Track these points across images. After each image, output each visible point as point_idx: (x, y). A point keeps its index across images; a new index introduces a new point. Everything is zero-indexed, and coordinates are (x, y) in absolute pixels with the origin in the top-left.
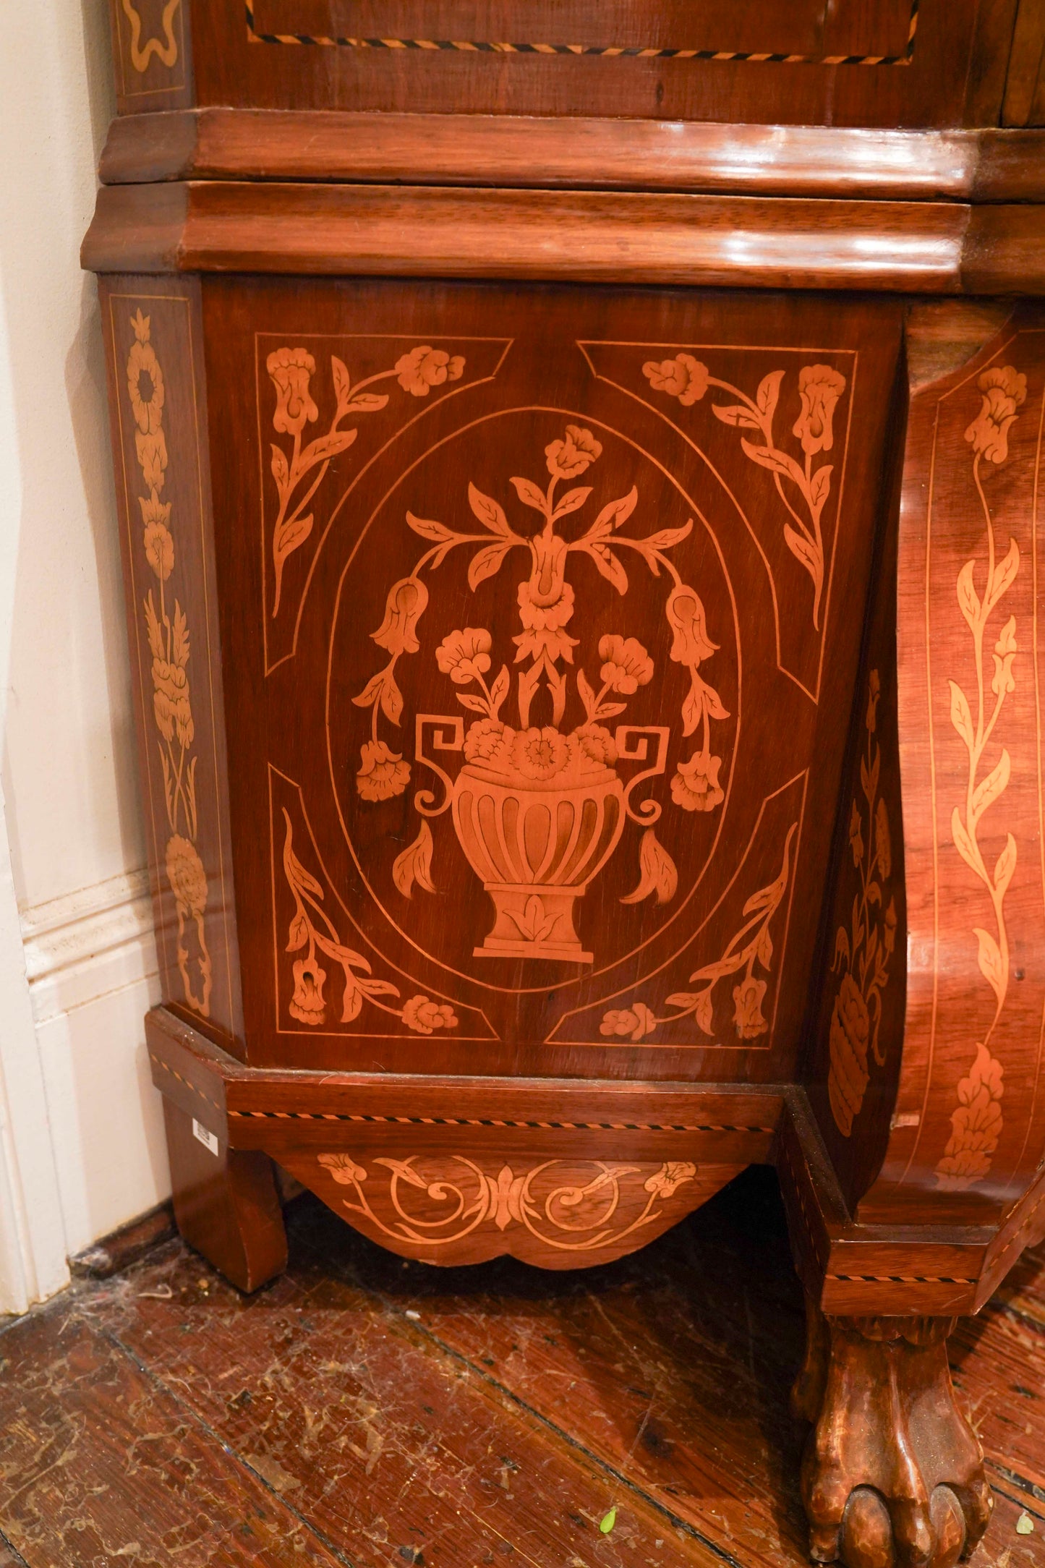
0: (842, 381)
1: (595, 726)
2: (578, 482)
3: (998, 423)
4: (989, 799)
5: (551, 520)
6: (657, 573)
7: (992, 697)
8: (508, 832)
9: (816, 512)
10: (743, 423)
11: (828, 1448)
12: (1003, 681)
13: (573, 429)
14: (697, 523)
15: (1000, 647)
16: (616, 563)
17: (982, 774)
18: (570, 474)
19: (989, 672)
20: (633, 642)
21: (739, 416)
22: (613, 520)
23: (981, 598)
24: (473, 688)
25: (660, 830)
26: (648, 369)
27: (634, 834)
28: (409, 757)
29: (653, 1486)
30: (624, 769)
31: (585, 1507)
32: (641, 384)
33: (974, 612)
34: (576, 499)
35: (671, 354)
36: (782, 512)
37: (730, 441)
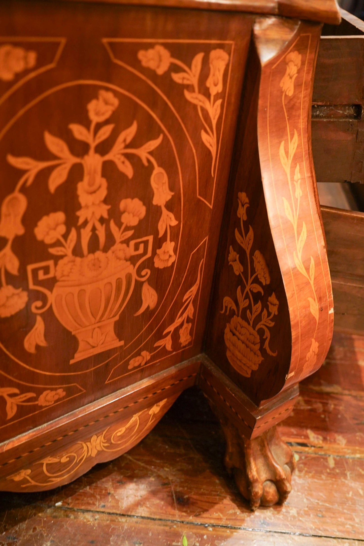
0: (227, 57)
1: (120, 245)
2: (107, 122)
3: (291, 78)
4: (303, 244)
5: (93, 145)
7: (296, 201)
8: (82, 306)
9: (214, 122)
10: (186, 82)
13: (101, 92)
14: (165, 136)
16: (127, 163)
17: (299, 234)
18: (101, 119)
19: (294, 191)
20: (136, 201)
21: (184, 78)
24: (58, 244)
26: (141, 55)
27: (139, 285)
28: (26, 288)
29: (191, 518)
30: (133, 260)
31: (174, 541)
32: (136, 63)
34: (105, 132)
35: (151, 46)
36: (201, 124)
37: (179, 92)
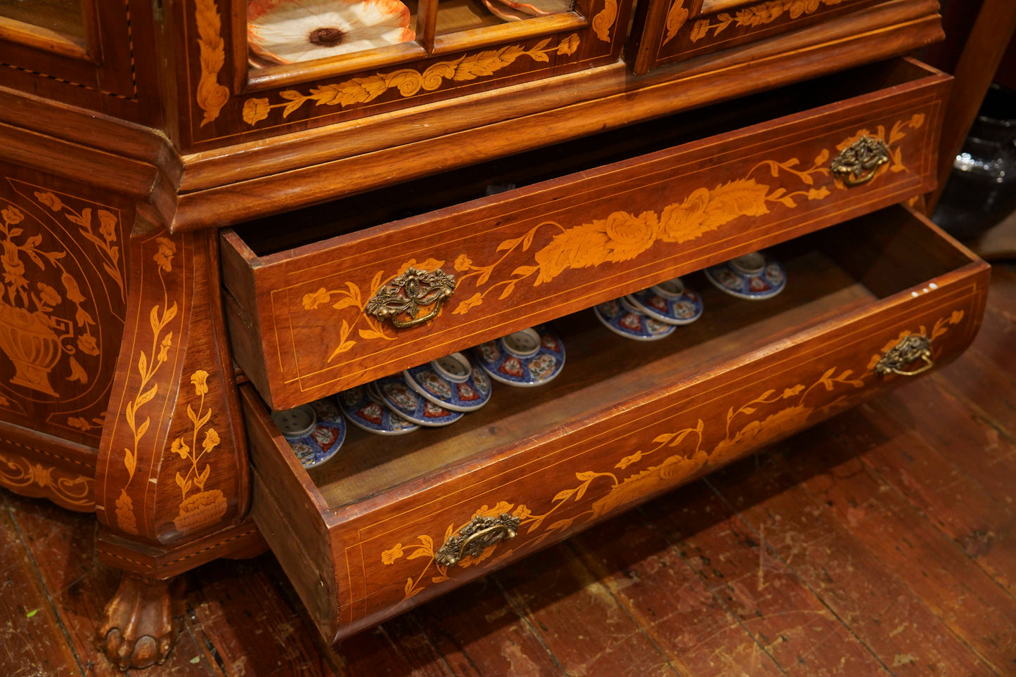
0: (116, 219)
1: (42, 313)
2: (17, 226)
3: (166, 257)
4: (146, 401)
5: (9, 237)
6: (56, 266)
7: (156, 362)
8: (15, 341)
11: (107, 611)
12: (163, 357)
14: (68, 254)
15: (164, 342)
16: (38, 258)
17: (146, 390)
18: (12, 222)
19: (158, 352)
20: (51, 288)
22: (34, 243)
23: (160, 322)
25: (76, 356)
26: (35, 193)
29: (60, 606)
30: (58, 332)
32: (35, 199)
33: (156, 327)
34: (17, 232)
35: (44, 191)
36: (101, 258)
37: (75, 228)
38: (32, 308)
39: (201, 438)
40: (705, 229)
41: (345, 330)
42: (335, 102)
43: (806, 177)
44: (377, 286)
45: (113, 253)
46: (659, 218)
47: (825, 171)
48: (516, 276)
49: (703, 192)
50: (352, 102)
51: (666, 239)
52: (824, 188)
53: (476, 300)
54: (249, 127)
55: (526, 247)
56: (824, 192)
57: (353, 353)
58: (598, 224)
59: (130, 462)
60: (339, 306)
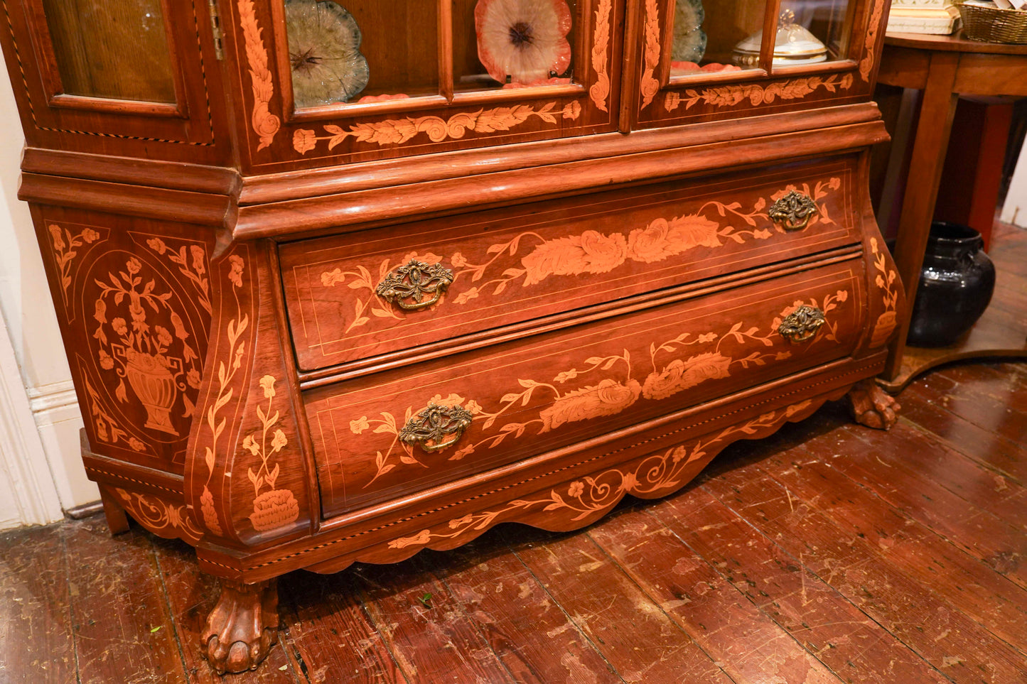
0: (203, 251)
1: (160, 355)
2: (137, 275)
3: (237, 273)
4: (223, 404)
5: (133, 286)
6: (166, 307)
7: (232, 369)
8: (145, 386)
9: (206, 293)
10: (178, 262)
11: (209, 620)
13: (132, 258)
14: (173, 293)
15: (238, 351)
16: (154, 302)
17: (224, 394)
18: (135, 272)
19: (233, 362)
20: (164, 329)
21: (176, 259)
22: (150, 289)
23: (235, 333)
24: (123, 337)
25: (187, 392)
26: (148, 242)
27: (180, 394)
28: (112, 357)
30: (173, 371)
31: (153, 623)
32: (147, 246)
33: (232, 338)
34: (138, 280)
35: (153, 238)
36: (196, 292)
37: (175, 267)
38: (154, 352)
39: (270, 438)
40: (667, 253)
41: (360, 307)
42: (373, 140)
43: (748, 218)
44: (384, 271)
45: (204, 284)
46: (627, 240)
47: (765, 216)
48: (506, 277)
49: (662, 221)
50: (388, 142)
51: (635, 259)
52: (766, 230)
53: (473, 293)
54: (299, 156)
55: (513, 252)
56: (766, 234)
57: (367, 327)
58: (573, 239)
59: (210, 459)
60: (354, 285)
